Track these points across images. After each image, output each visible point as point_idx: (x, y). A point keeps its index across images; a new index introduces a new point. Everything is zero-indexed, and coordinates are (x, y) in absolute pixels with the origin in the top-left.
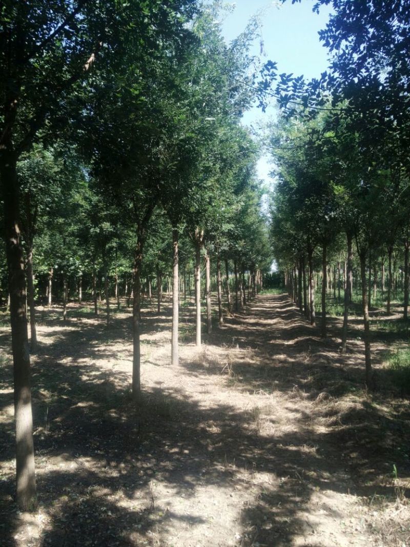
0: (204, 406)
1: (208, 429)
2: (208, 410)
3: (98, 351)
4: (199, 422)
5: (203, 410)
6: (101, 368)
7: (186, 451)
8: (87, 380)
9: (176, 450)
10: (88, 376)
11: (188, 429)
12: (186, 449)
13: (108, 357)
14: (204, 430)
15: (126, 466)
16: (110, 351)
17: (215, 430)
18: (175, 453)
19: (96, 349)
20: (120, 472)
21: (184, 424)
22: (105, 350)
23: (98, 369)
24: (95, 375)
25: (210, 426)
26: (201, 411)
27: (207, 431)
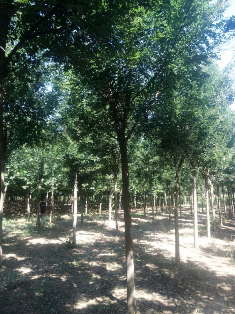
0: (219, 274)
1: (223, 288)
2: (221, 277)
3: (151, 237)
4: (217, 283)
5: (218, 277)
6: (154, 247)
7: (211, 298)
8: (148, 253)
9: (205, 297)
10: (148, 250)
11: (211, 286)
12: (211, 297)
13: (156, 240)
14: (220, 288)
15: (178, 301)
16: (157, 238)
17: (227, 288)
18: (205, 298)
19: (149, 236)
20: (175, 304)
21: (207, 283)
22: (154, 237)
23: (152, 247)
24: (151, 250)
25: (224, 286)
26: (217, 277)
27: (222, 289)
